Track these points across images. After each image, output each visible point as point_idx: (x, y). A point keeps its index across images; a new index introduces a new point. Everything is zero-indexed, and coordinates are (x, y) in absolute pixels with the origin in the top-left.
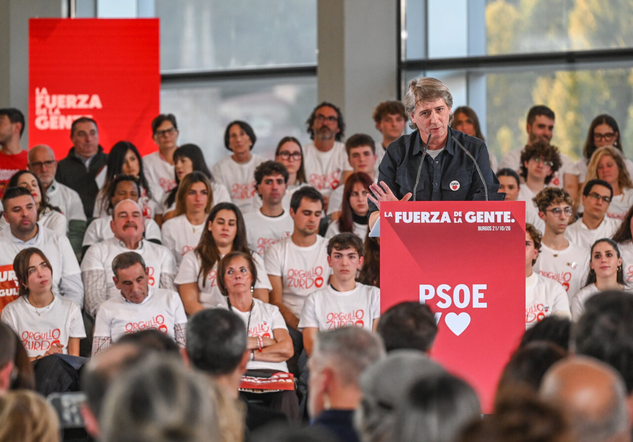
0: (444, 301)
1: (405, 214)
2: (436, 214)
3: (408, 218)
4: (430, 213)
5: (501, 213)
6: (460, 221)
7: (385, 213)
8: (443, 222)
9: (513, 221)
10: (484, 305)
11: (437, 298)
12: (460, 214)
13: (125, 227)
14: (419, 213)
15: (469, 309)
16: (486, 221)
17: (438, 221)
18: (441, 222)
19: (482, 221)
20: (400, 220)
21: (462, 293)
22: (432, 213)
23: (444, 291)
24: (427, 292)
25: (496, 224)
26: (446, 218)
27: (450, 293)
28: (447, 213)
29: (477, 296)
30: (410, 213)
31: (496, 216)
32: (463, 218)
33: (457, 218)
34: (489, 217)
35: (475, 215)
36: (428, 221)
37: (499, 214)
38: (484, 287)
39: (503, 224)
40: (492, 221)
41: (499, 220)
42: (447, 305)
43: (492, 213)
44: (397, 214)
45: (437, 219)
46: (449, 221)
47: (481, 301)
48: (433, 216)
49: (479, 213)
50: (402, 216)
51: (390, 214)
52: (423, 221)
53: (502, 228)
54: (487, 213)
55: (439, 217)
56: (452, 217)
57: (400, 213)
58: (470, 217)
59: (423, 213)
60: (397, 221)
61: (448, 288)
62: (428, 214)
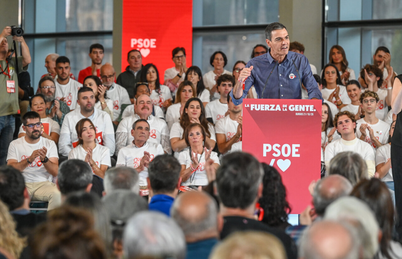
0: (276, 153)
1: (256, 105)
2: (273, 106)
3: (257, 108)
4: (270, 105)
5: (309, 106)
6: (286, 110)
7: (245, 105)
8: (277, 110)
9: (315, 110)
10: (298, 156)
11: (273, 151)
12: (286, 106)
13: (143, 109)
14: (264, 105)
15: (290, 158)
16: (300, 110)
17: (274, 110)
18: (276, 110)
19: (298, 110)
20: (253, 109)
21: (286, 148)
22: (271, 105)
23: (277, 147)
24: (267, 148)
25: (305, 112)
26: (278, 108)
27: (280, 149)
28: (279, 105)
29: (295, 150)
30: (259, 105)
31: (305, 108)
32: (288, 108)
33: (285, 108)
34: (302, 108)
35: (294, 107)
36: (268, 110)
37: (307, 106)
38: (298, 146)
39: (309, 112)
40: (304, 110)
41: (307, 110)
42: (278, 155)
43: (304, 106)
44: (252, 106)
45: (273, 108)
46: (280, 110)
47: (296, 153)
48: (271, 107)
49: (296, 106)
50: (254, 106)
51: (248, 106)
52: (266, 110)
53: (309, 114)
54: (301, 106)
55: (275, 108)
56: (281, 108)
57: (254, 105)
58: (292, 108)
59: (266, 105)
60: (252, 109)
61: (279, 146)
62: (269, 106)
